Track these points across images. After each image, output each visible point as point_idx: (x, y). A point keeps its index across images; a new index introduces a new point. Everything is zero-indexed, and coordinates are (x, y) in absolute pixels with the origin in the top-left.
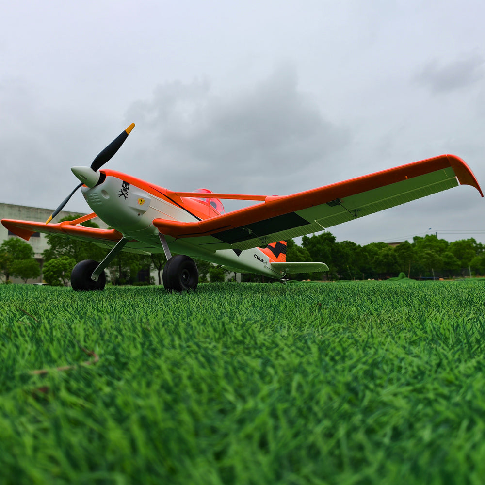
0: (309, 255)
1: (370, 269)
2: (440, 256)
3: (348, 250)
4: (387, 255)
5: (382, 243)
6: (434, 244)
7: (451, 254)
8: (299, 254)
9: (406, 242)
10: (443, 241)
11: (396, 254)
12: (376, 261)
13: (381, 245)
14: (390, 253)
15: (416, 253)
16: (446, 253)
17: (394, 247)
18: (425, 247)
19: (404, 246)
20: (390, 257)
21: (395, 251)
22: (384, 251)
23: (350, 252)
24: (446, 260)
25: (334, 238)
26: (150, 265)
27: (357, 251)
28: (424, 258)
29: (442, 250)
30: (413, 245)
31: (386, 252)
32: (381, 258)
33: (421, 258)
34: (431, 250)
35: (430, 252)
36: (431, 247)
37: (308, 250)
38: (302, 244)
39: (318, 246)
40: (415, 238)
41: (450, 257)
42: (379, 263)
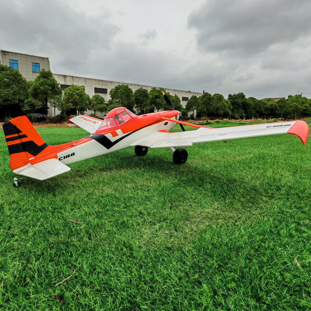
0: (231, 104)
1: (262, 111)
2: (301, 106)
3: (251, 102)
4: (272, 105)
5: (270, 98)
6: (299, 100)
7: (308, 105)
8: (225, 103)
9: (284, 98)
10: (304, 98)
11: (277, 105)
12: (265, 108)
13: (269, 100)
14: (274, 104)
15: (288, 104)
16: (305, 105)
17: (277, 100)
18: (294, 101)
19: (282, 100)
20: (274, 106)
21: (277, 103)
22: (270, 103)
23: (252, 103)
24: (305, 108)
25: (244, 96)
26: (154, 107)
27: (256, 102)
28: (292, 107)
29: (303, 103)
30: (288, 100)
31: (271, 104)
32: (268, 106)
33: (291, 107)
34: (297, 103)
35: (296, 104)
36: (297, 101)
37: (231, 102)
38: (228, 98)
39: (236, 100)
40: (289, 96)
41: (307, 107)
42: (267, 109)
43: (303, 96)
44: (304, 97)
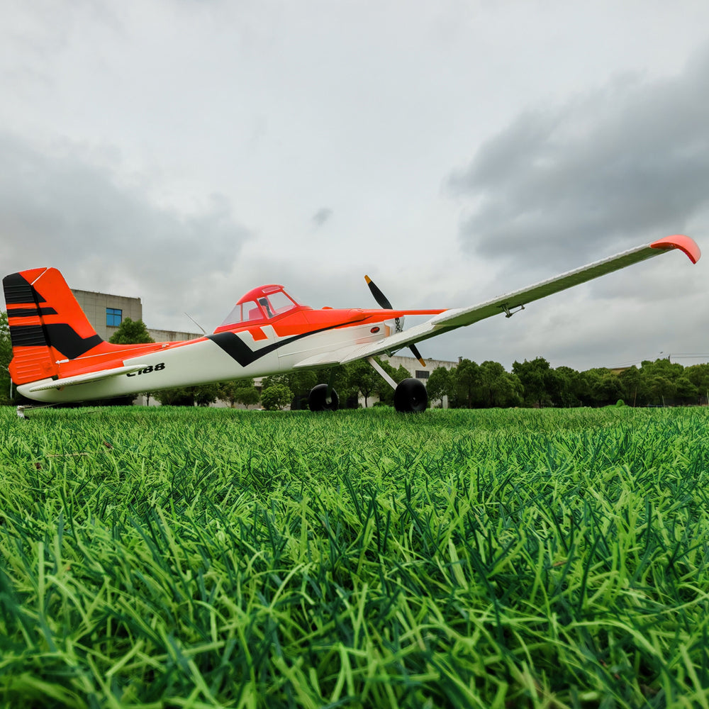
0: (520, 381)
1: (589, 396)
2: (673, 382)
3: (563, 376)
4: (610, 381)
5: (604, 369)
6: (667, 369)
7: (688, 380)
8: (508, 381)
9: (634, 367)
10: (676, 366)
11: (620, 381)
12: (596, 388)
13: (602, 371)
14: (612, 379)
15: (644, 379)
16: (681, 379)
17: (619, 372)
18: (654, 373)
19: (630, 372)
20: (613, 384)
21: (619, 377)
22: (605, 377)
23: (567, 379)
24: (680, 386)
25: (547, 365)
26: (357, 393)
27: (574, 377)
28: (653, 385)
29: (675, 376)
30: (641, 371)
31: (608, 379)
32: (602, 384)
33: (650, 384)
34: (661, 376)
35: (660, 377)
36: (663, 373)
37: (519, 377)
38: (513, 371)
39: (531, 373)
40: (644, 363)
41: (686, 384)
42: (599, 390)
43: (673, 362)
44: (676, 364)
